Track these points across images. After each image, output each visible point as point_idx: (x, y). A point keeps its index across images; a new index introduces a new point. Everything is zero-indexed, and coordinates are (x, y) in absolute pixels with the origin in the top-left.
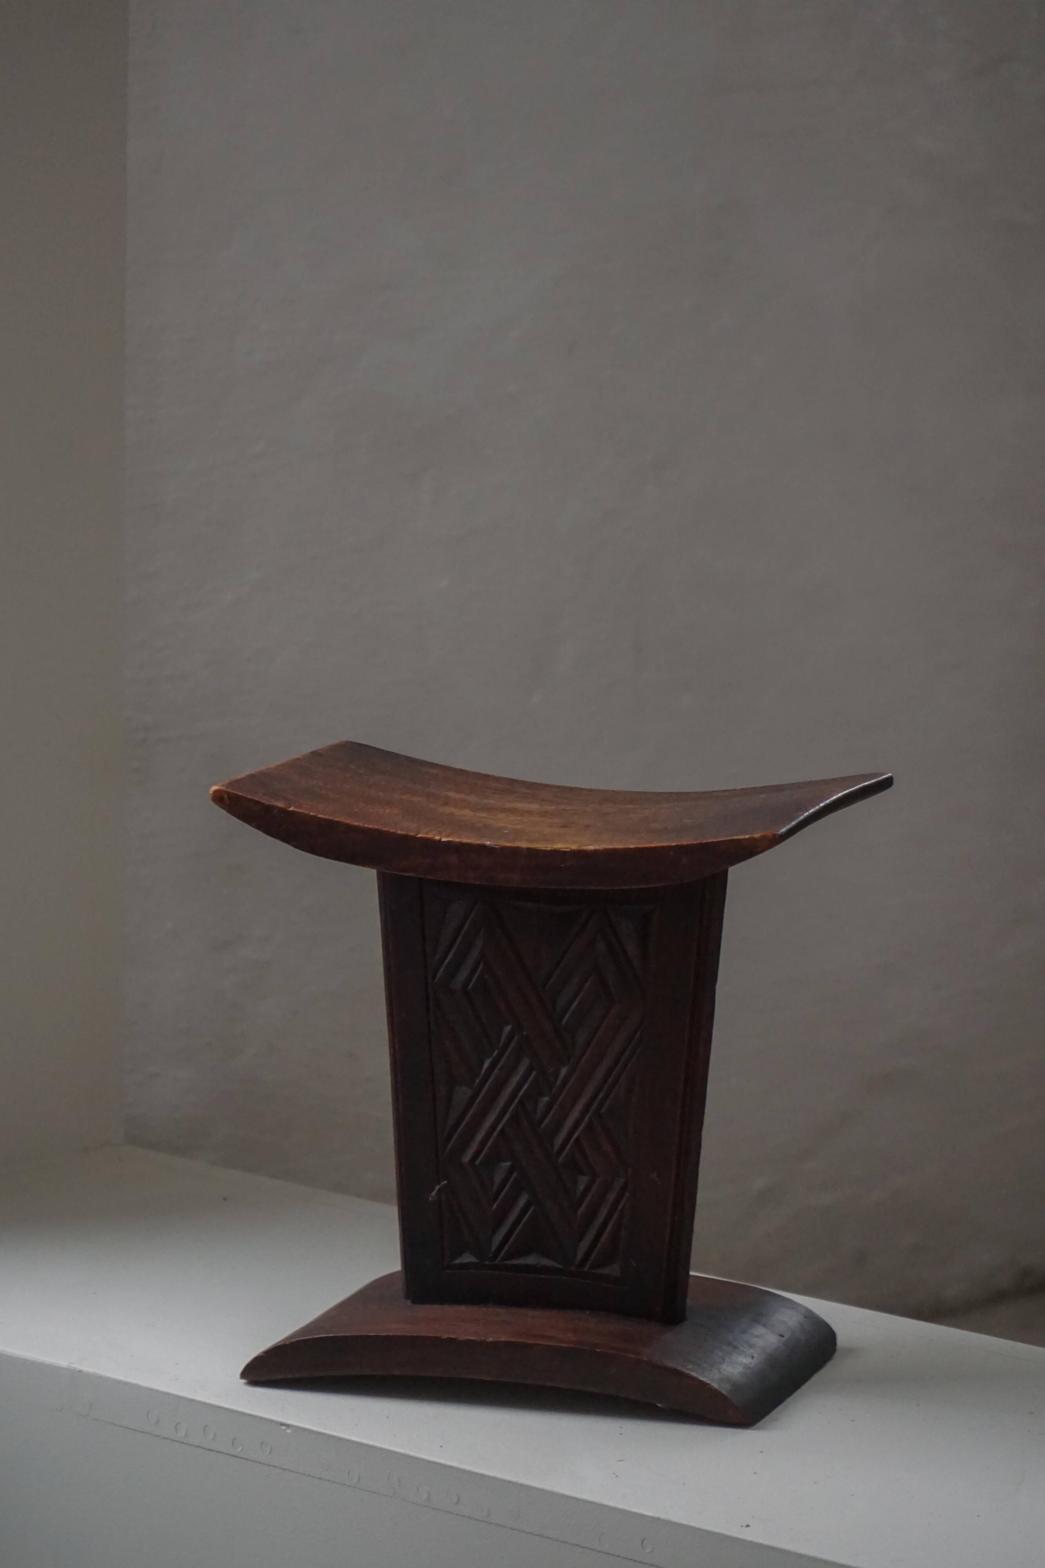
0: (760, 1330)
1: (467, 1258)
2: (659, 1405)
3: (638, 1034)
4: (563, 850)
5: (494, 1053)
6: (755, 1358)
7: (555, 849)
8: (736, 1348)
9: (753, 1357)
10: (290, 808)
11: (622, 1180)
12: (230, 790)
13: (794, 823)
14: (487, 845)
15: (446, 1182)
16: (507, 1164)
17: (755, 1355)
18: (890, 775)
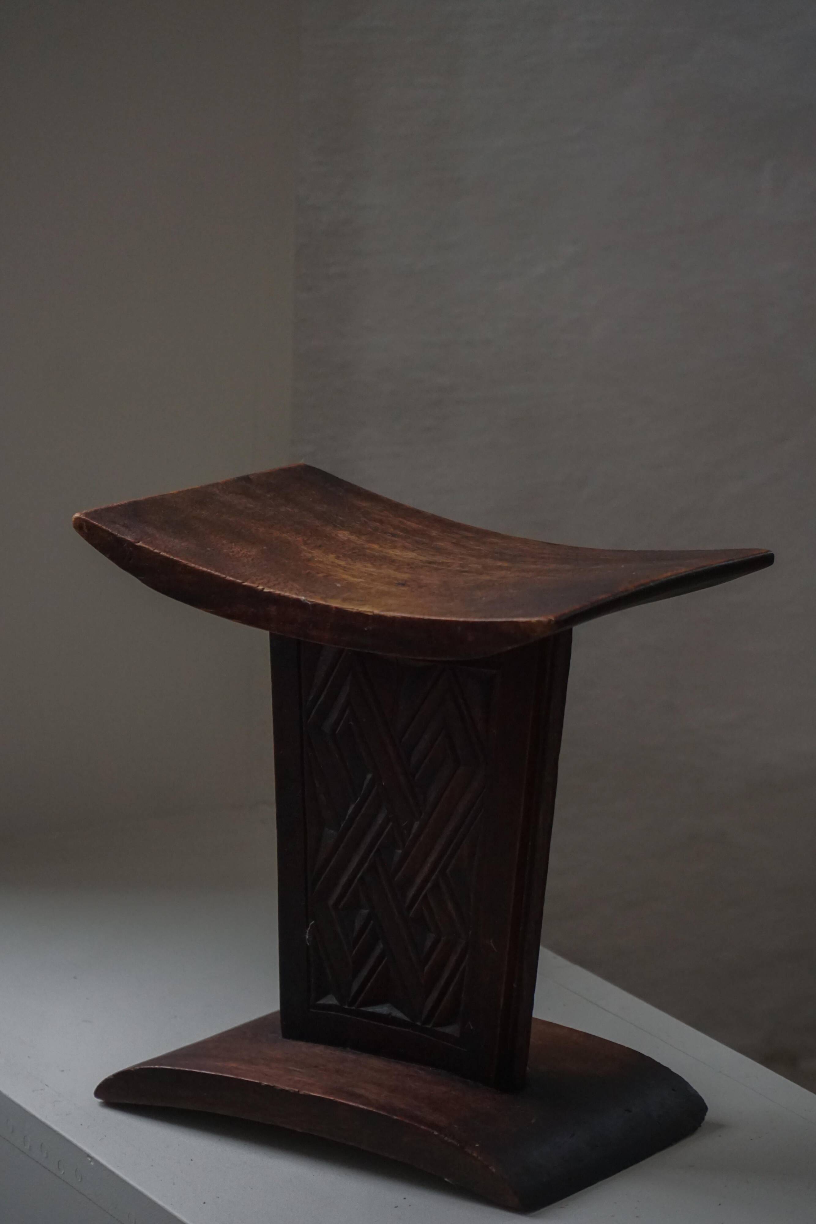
1: (331, 1000)
3: (480, 798)
4: (366, 613)
5: (357, 799)
7: (360, 611)
10: (139, 542)
11: (464, 942)
12: (87, 520)
14: (302, 600)
15: (313, 922)
16: (365, 912)
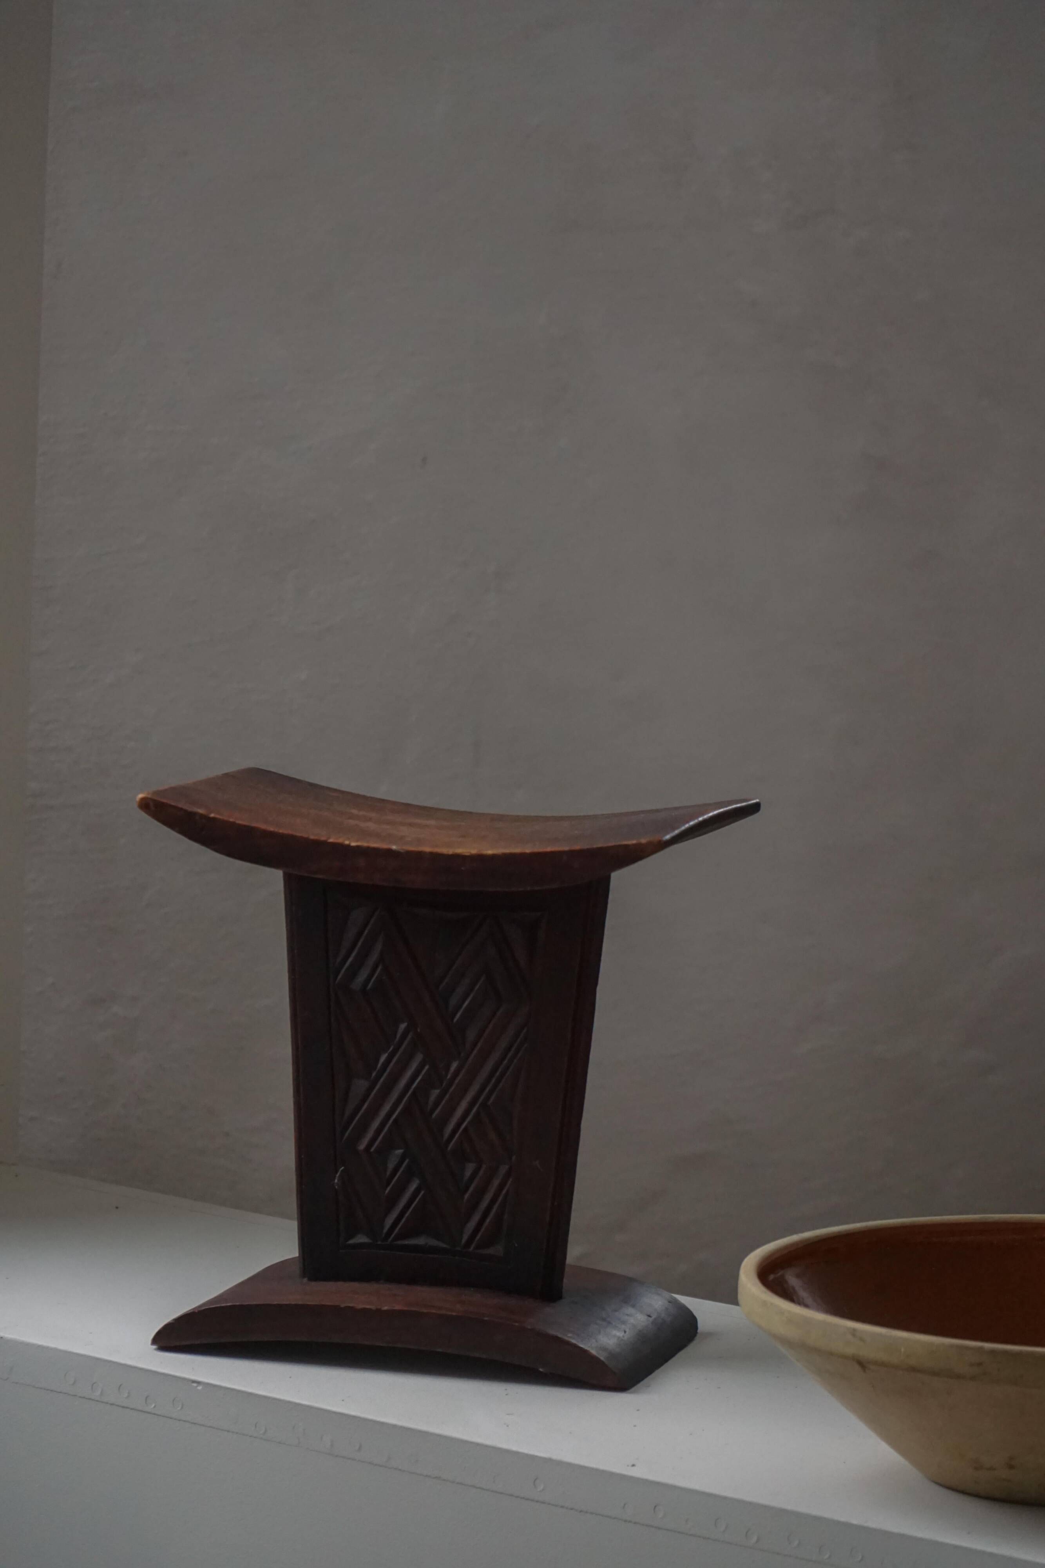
0: (630, 1310)
1: (361, 1239)
2: (541, 1370)
3: (525, 1031)
4: (464, 854)
5: (389, 1048)
6: (627, 1333)
7: (457, 853)
8: (609, 1323)
9: (625, 1332)
10: (212, 814)
11: (507, 1167)
12: (155, 798)
13: (677, 832)
14: (393, 849)
15: (343, 1168)
16: (399, 1152)
17: (627, 1330)
18: (758, 800)
